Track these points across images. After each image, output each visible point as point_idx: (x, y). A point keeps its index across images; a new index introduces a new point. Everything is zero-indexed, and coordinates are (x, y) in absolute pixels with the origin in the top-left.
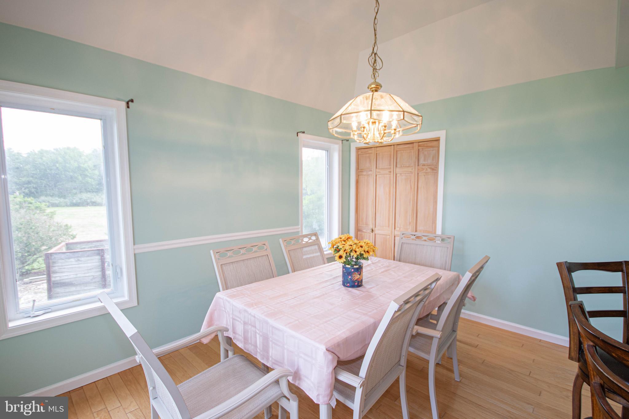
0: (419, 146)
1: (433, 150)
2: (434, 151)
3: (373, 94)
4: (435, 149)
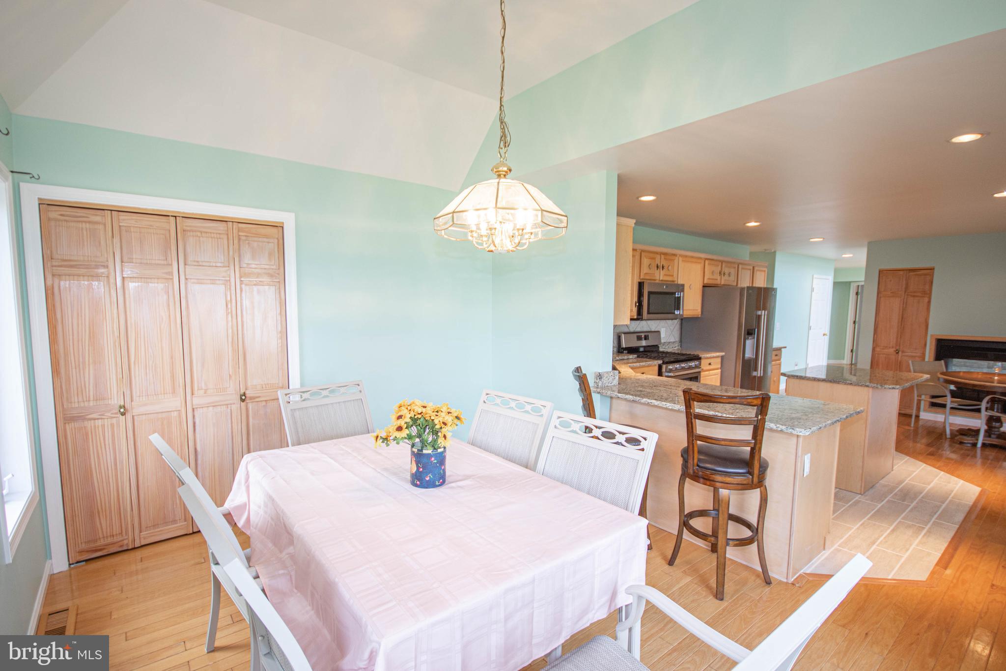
0: (239, 230)
1: (268, 243)
2: (271, 245)
3: (498, 183)
4: (271, 240)
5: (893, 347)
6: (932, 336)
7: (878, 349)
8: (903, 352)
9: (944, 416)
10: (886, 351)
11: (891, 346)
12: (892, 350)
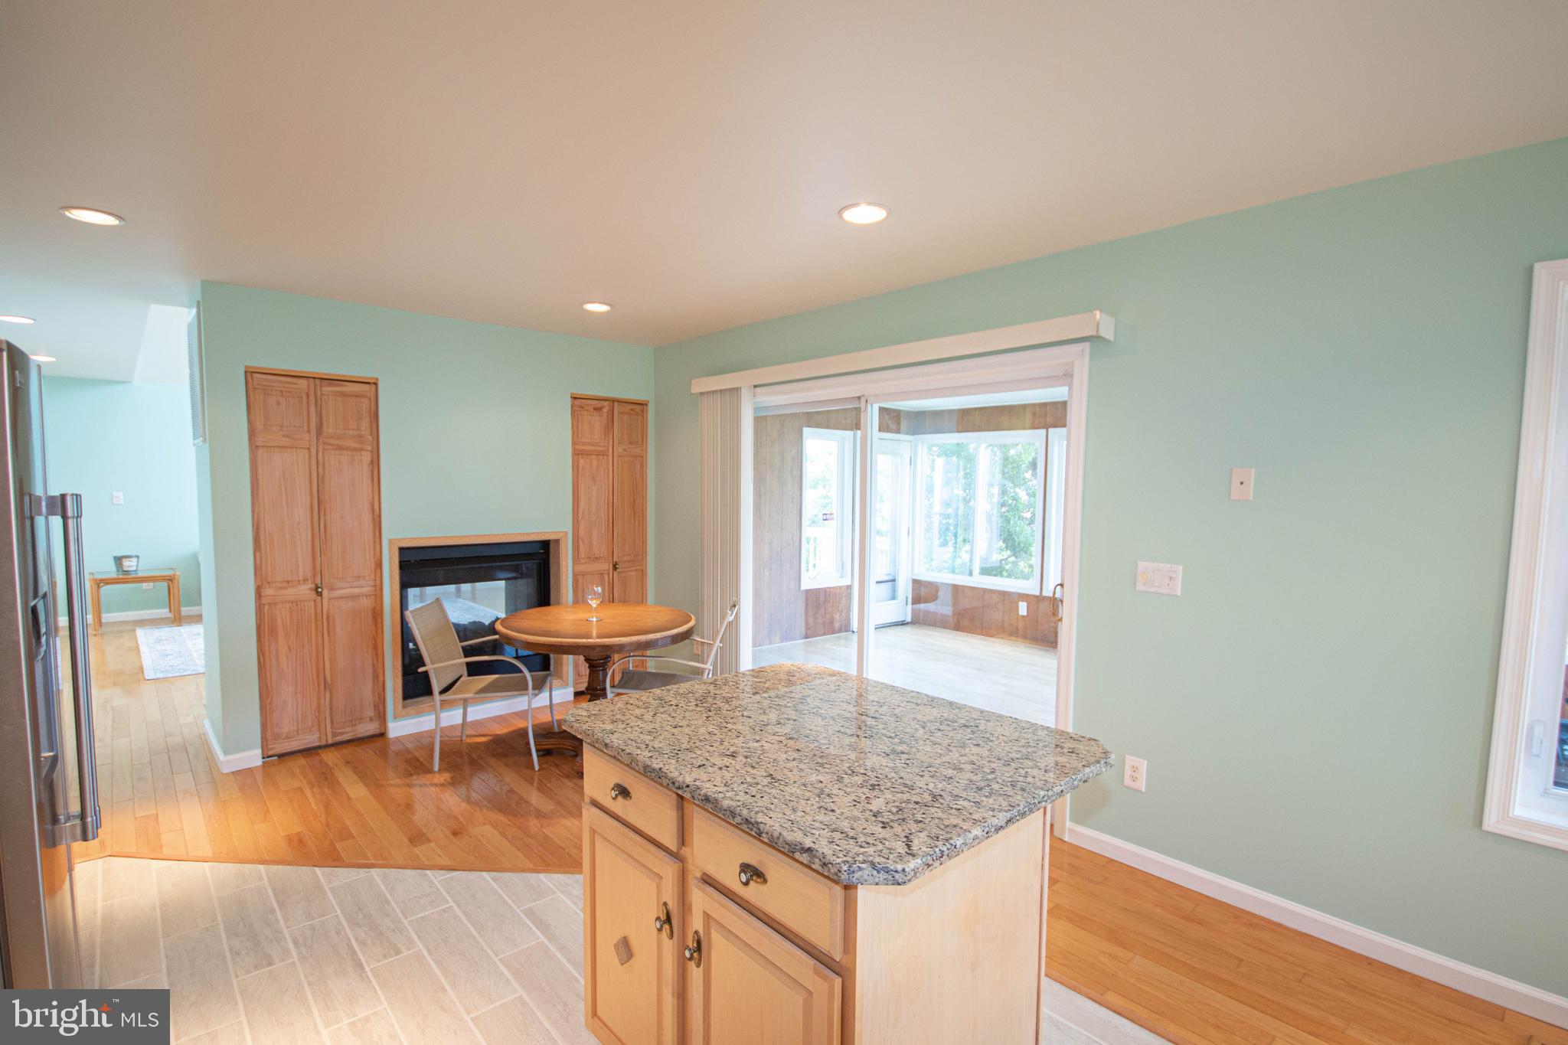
5: (305, 580)
6: (390, 541)
7: (268, 591)
8: (332, 589)
9: (434, 717)
10: (291, 593)
11: (301, 578)
12: (305, 590)
